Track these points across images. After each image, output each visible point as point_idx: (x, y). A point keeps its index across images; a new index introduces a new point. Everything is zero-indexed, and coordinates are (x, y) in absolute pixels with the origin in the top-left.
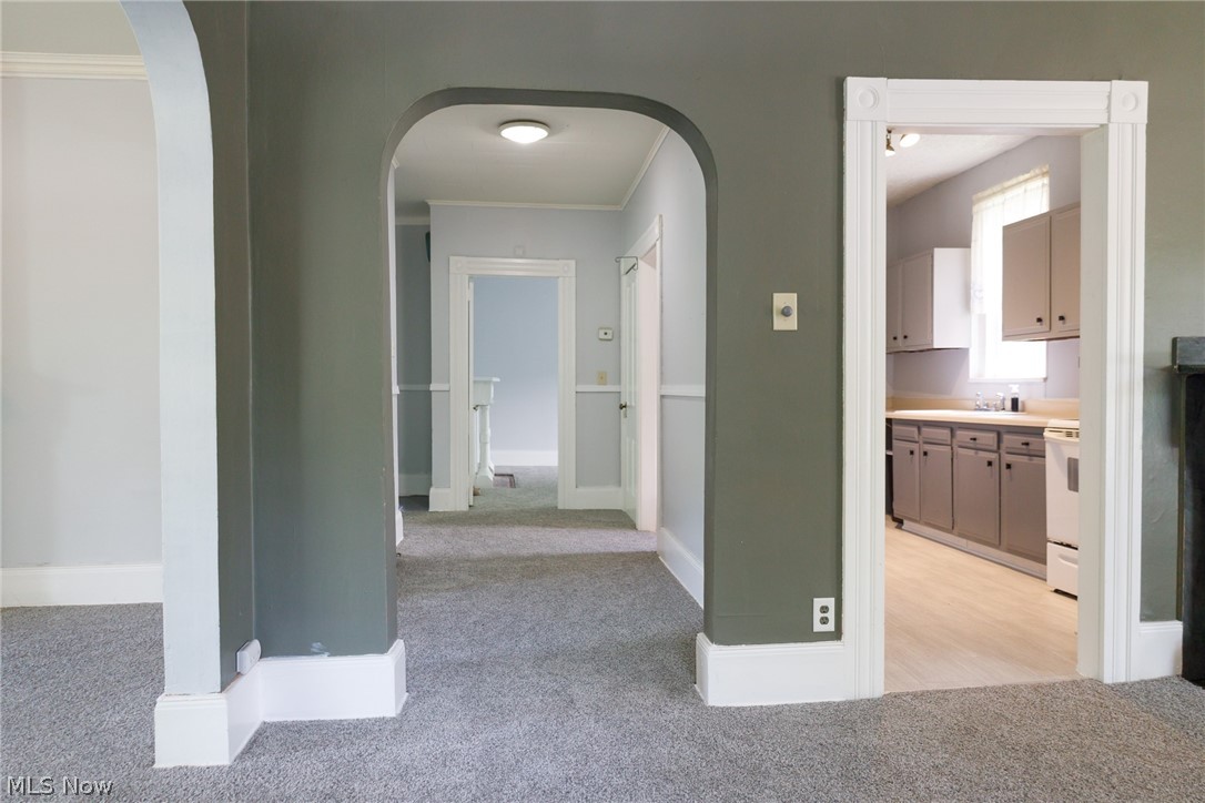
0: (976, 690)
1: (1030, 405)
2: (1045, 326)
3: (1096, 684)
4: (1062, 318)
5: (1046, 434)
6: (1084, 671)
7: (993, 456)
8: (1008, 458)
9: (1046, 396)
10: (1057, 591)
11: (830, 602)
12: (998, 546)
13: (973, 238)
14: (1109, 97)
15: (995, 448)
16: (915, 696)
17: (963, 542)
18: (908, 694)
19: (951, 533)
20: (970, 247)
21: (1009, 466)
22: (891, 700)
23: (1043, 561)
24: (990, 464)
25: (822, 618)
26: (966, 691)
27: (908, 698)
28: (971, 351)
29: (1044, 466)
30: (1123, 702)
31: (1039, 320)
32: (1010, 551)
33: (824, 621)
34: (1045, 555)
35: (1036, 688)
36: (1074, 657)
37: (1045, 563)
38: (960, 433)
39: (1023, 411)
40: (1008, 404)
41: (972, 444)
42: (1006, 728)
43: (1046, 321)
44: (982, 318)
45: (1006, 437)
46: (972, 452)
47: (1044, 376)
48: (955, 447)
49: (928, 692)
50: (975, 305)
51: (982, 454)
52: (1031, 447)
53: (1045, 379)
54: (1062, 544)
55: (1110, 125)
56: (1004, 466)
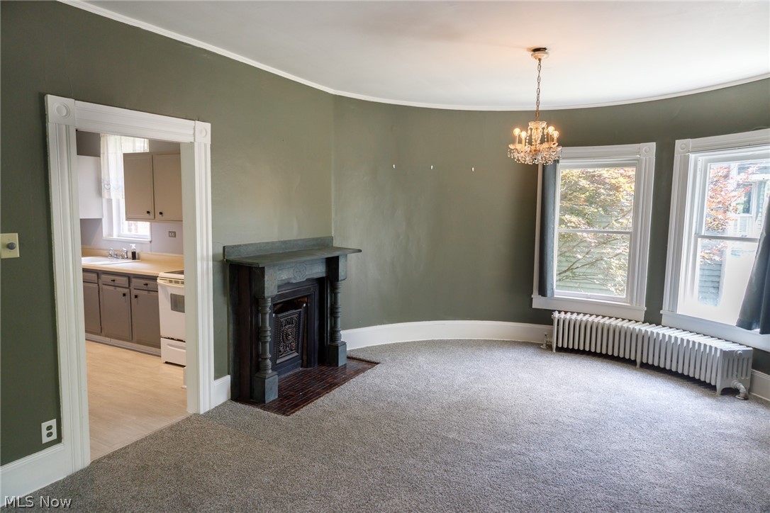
0: (141, 441)
1: (142, 255)
2: (152, 216)
3: (197, 415)
4: (161, 213)
5: (159, 281)
6: (191, 411)
7: (126, 291)
8: (135, 292)
9: (151, 251)
10: (166, 363)
11: (53, 422)
12: (131, 340)
13: (102, 152)
14: (194, 129)
15: (127, 286)
16: (109, 457)
17: (107, 340)
18: (105, 457)
19: (100, 335)
20: (100, 156)
21: (136, 297)
22: (96, 464)
23: (159, 347)
24: (124, 295)
25: (48, 434)
26: (136, 443)
27: (105, 460)
28: (103, 220)
29: (158, 296)
30: (210, 422)
31: (148, 212)
32: (139, 342)
33: (49, 435)
34: (160, 344)
35: (171, 428)
36: (184, 403)
37: (160, 348)
38: (103, 277)
39: (139, 259)
40: (130, 255)
41: (112, 283)
42: (162, 458)
43: (152, 213)
44: (110, 201)
45: (134, 280)
46: (112, 288)
47: (150, 240)
48: (100, 283)
49: (116, 452)
50: (105, 193)
51: (118, 289)
52: (149, 286)
53: (151, 242)
54: (169, 338)
55: (195, 143)
56: (133, 297)
